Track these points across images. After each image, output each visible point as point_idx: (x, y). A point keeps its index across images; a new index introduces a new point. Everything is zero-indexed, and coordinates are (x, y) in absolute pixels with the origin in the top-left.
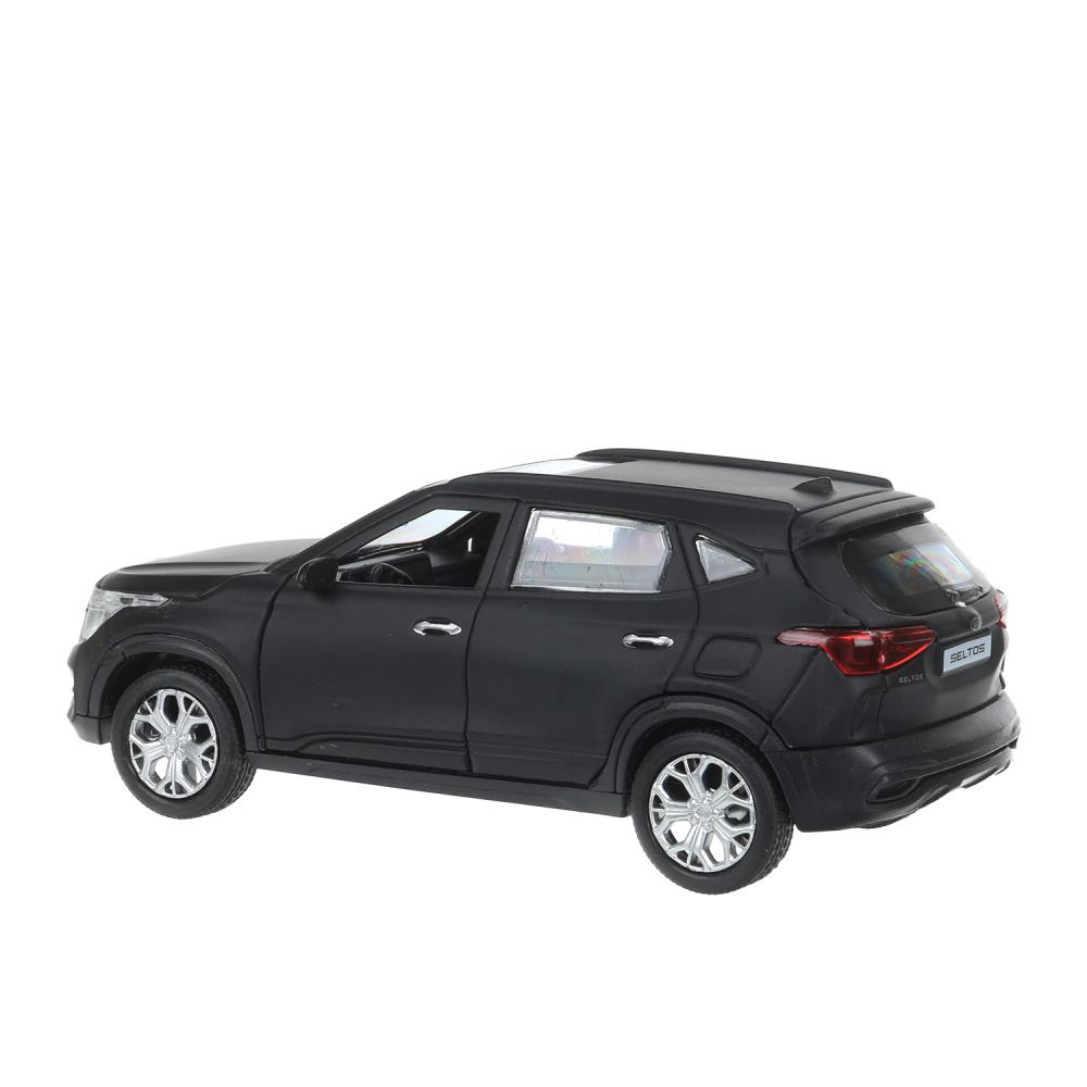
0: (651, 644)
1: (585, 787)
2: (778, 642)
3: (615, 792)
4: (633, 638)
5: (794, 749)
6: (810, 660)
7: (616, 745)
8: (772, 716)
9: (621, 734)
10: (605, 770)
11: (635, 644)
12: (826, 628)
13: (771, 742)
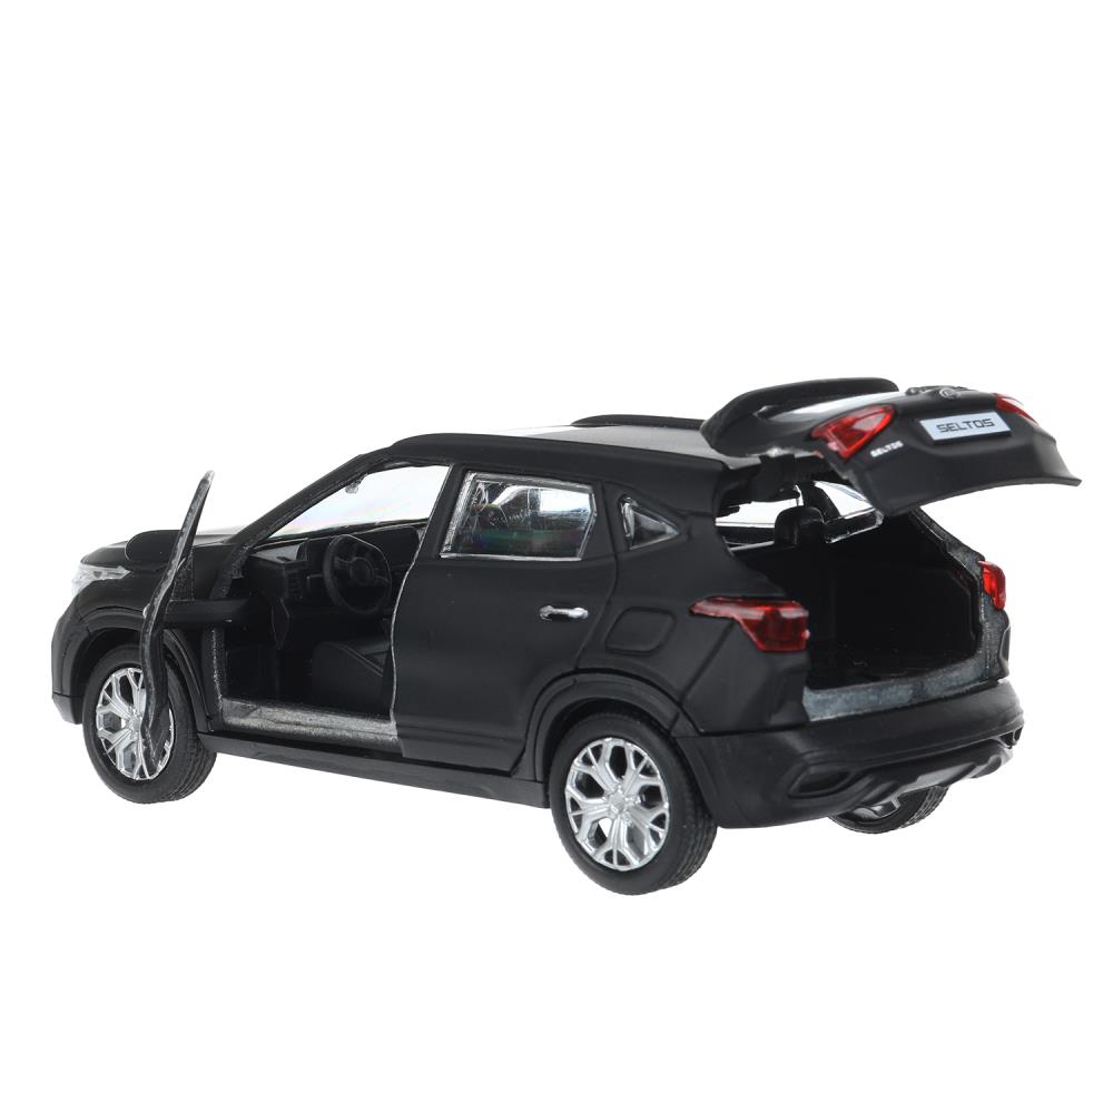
0: (566, 617)
1: (507, 774)
2: (692, 613)
3: (536, 781)
4: (549, 610)
5: (706, 734)
6: (726, 633)
7: (533, 728)
8: (683, 695)
9: (536, 715)
10: (525, 756)
11: (552, 616)
12: (744, 598)
13: (683, 727)
